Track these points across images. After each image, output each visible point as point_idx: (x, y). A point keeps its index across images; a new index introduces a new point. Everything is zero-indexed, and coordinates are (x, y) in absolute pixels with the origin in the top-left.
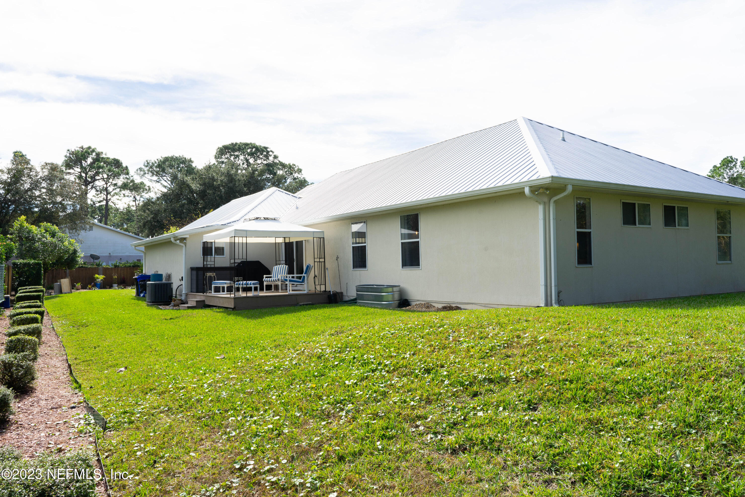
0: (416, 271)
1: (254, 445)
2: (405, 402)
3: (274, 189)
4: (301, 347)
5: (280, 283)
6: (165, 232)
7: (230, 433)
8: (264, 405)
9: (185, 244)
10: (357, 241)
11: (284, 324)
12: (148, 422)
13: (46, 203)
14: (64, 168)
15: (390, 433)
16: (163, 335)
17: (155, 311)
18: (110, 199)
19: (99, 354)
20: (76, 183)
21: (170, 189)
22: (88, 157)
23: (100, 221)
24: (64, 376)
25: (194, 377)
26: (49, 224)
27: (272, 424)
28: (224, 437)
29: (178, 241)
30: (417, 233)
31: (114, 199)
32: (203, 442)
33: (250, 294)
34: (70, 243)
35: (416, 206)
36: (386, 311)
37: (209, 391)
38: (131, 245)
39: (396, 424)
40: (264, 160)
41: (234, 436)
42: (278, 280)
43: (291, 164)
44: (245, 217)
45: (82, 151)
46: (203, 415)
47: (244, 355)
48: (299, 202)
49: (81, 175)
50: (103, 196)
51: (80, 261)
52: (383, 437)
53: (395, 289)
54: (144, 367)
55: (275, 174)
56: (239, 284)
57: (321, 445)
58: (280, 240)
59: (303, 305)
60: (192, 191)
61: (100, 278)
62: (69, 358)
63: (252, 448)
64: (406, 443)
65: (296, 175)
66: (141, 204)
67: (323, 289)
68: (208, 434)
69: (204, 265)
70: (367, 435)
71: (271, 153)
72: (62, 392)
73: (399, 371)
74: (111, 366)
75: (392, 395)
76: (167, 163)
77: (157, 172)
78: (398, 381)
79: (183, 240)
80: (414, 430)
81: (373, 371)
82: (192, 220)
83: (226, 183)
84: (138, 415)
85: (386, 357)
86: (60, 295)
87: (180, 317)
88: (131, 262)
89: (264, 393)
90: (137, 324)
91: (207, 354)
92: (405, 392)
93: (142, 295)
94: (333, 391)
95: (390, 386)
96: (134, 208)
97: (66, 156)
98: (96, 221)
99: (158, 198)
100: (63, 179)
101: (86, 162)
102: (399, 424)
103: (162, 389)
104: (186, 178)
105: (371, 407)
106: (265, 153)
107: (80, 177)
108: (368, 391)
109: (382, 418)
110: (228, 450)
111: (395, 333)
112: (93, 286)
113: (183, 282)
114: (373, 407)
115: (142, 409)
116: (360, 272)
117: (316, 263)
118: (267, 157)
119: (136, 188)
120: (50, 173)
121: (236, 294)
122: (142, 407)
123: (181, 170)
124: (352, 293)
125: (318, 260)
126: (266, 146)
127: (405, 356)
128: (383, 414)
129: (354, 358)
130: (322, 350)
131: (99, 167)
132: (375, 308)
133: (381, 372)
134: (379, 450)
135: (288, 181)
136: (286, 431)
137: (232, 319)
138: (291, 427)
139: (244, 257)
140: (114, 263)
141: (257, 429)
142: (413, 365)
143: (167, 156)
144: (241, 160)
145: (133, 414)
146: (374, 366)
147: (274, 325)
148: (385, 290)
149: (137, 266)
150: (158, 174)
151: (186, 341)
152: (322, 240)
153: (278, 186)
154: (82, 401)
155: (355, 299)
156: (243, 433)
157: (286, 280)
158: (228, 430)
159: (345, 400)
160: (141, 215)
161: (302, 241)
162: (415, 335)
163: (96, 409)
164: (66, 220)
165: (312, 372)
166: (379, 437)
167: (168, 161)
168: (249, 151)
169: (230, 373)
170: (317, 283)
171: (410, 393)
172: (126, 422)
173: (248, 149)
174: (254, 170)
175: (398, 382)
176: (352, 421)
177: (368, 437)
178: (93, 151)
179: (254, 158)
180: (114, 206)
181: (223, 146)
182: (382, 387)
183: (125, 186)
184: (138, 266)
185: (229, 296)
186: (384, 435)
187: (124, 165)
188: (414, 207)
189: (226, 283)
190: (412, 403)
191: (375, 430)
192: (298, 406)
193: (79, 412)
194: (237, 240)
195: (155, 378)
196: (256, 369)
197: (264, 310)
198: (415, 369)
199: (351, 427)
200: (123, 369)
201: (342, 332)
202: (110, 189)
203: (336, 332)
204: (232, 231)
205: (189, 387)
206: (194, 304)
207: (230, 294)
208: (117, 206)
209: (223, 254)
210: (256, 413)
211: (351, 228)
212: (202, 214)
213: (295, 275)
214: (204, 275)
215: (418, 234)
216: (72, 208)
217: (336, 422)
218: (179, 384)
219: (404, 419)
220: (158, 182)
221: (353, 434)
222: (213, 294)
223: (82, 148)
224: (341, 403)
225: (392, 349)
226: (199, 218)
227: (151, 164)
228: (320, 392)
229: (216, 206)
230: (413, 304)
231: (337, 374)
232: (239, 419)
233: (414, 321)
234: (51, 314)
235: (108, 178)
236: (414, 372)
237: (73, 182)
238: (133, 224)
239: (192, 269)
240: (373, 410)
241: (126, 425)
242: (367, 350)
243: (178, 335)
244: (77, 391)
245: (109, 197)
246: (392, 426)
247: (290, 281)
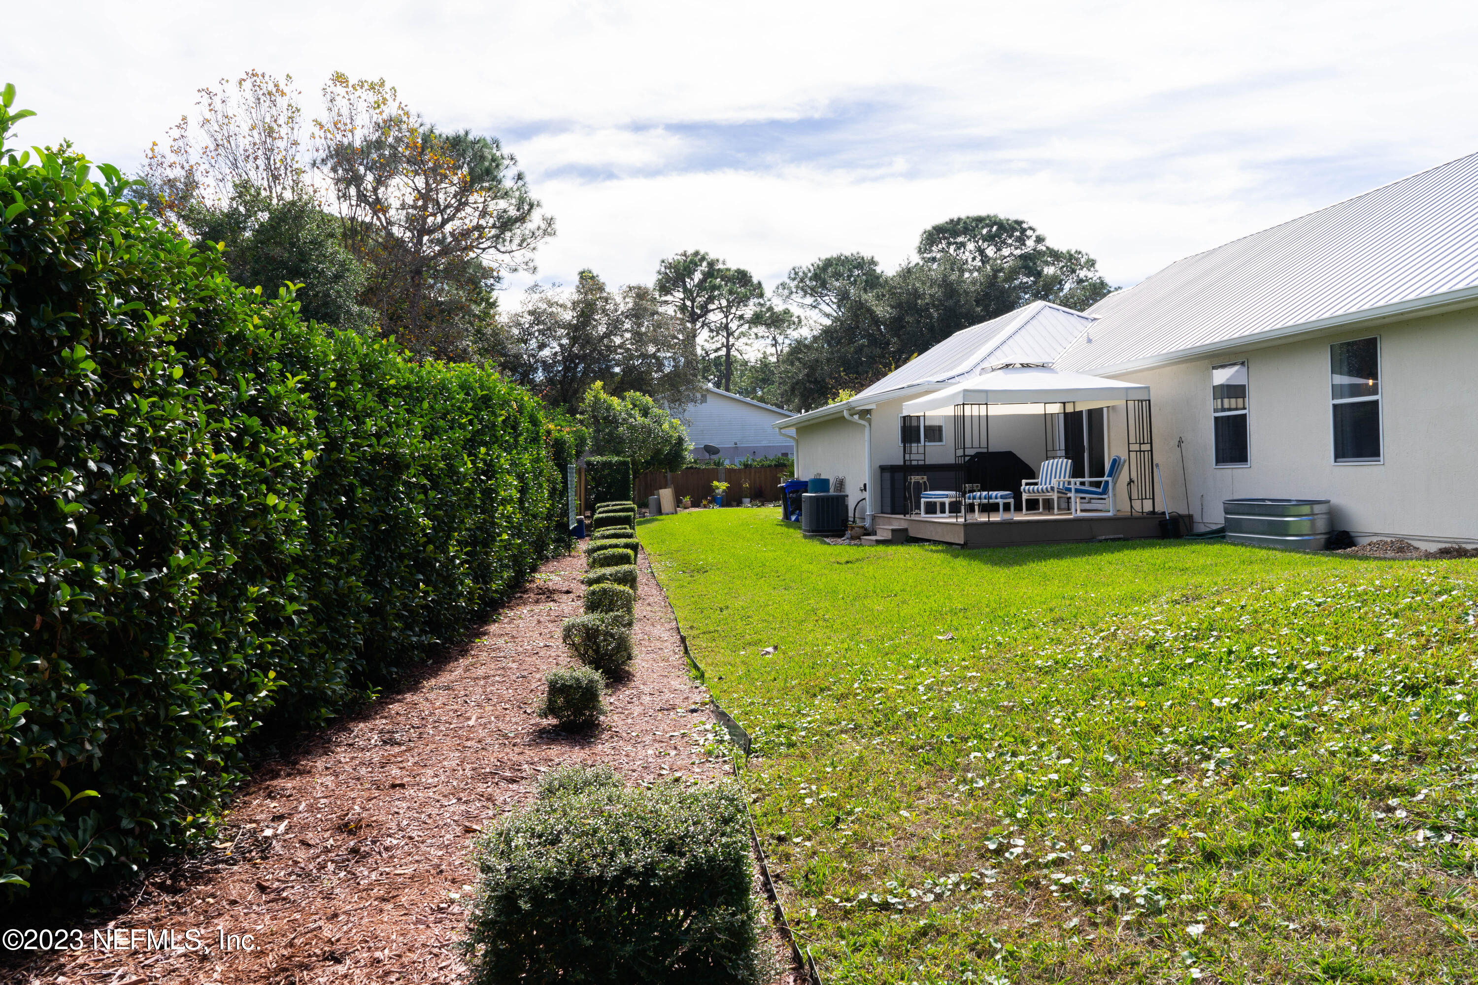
0: (1371, 468)
1: (1023, 810)
2: (1357, 753)
3: (1039, 304)
4: (1108, 624)
5: (1055, 496)
6: (830, 401)
7: (972, 781)
8: (1038, 734)
9: (870, 422)
10: (1226, 406)
11: (1069, 578)
12: (821, 748)
13: (632, 357)
14: (657, 295)
15: (1324, 817)
16: (835, 592)
17: (816, 548)
18: (733, 345)
19: (729, 621)
20: (677, 319)
21: (836, 319)
22: (695, 270)
23: (718, 385)
24: (677, 658)
25: (898, 671)
26: (638, 393)
27: (1057, 772)
28: (961, 788)
29: (856, 417)
30: (1371, 382)
31: (739, 344)
32: (922, 793)
33: (995, 518)
34: (672, 426)
35: (1372, 320)
36: (1296, 556)
37: (929, 700)
38: (773, 427)
39: (1338, 799)
40: (1016, 248)
41: (981, 789)
42: (1052, 489)
43: (1073, 252)
44: (985, 365)
45: (685, 261)
46: (920, 743)
47: (992, 636)
48: (1092, 329)
49: (684, 304)
50: (721, 339)
51: (689, 457)
52: (1306, 824)
53: (1317, 509)
54: (808, 649)
55: (1039, 274)
56: (974, 498)
57: (1163, 825)
58: (1055, 409)
59: (1106, 540)
60: (876, 321)
61: (721, 486)
62: (680, 625)
63: (1019, 815)
64: (1363, 842)
65: (1082, 274)
66: (786, 350)
67: (1148, 506)
68: (932, 780)
69: (905, 461)
70: (1268, 815)
71: (1029, 233)
72: (675, 684)
73: (1338, 686)
74: (750, 644)
75: (1325, 737)
76: (830, 270)
77: (812, 289)
78: (1337, 707)
79: (865, 413)
80: (1382, 815)
81: (1276, 682)
82: (878, 376)
83: (940, 301)
84: (803, 733)
85: (1307, 654)
86: (659, 517)
87: (863, 559)
88: (772, 457)
89: (1037, 711)
90: (789, 570)
91: (920, 629)
92: (1357, 732)
93: (793, 518)
94: (1184, 718)
95: (1319, 716)
96: (773, 359)
97: (659, 272)
98: (710, 385)
99: (815, 338)
100: (657, 313)
101: (692, 279)
102: (1344, 800)
103: (841, 690)
104: (864, 297)
105: (1274, 758)
106: (1017, 234)
107: (683, 308)
108: (1267, 724)
109: (1300, 782)
110: (972, 814)
111: (1325, 602)
112: (710, 502)
113: (867, 495)
114: (1279, 759)
115: (810, 723)
116: (1233, 472)
117: (1133, 455)
118: (1022, 241)
119: (777, 321)
120: (635, 303)
121: (969, 516)
122: (809, 719)
123: (855, 281)
124: (1216, 517)
125: (1137, 447)
126: (1020, 218)
127: (1355, 655)
128: (1304, 775)
129: (1230, 652)
130: (1157, 633)
131: (714, 288)
132: (1269, 549)
133: (1294, 685)
134: (1298, 850)
135: (1067, 287)
136: (1086, 788)
137: (961, 565)
138: (1098, 782)
139: (984, 444)
140: (743, 459)
141: (1027, 778)
142: (1374, 675)
143: (829, 256)
144: (968, 253)
145: (794, 730)
146: (1278, 672)
147: (1045, 578)
148: (1294, 510)
149: (783, 465)
150: (813, 292)
151: (878, 605)
152: (1145, 407)
153: (1045, 298)
154: (707, 700)
155: (1222, 530)
156: (998, 785)
157: (1070, 490)
158: (970, 775)
159: (1213, 737)
160: (787, 371)
161: (1101, 409)
162: (1377, 609)
163: (732, 716)
164: (663, 386)
165: (1135, 676)
166: (1298, 822)
167: (831, 265)
168: (985, 231)
169: (967, 668)
170: (1135, 495)
171: (1369, 736)
172: (782, 744)
173: (983, 228)
174: (996, 271)
175: (1337, 709)
176: (1230, 784)
177: (1272, 821)
178: (703, 259)
179: (995, 246)
180: (739, 356)
181: (934, 228)
182: (1299, 718)
183: (757, 320)
184: (785, 465)
185: (954, 520)
186: (1307, 819)
187: (755, 281)
188: (1366, 324)
189: (947, 496)
190: (1376, 757)
191: (1286, 808)
192: (1109, 742)
193: (704, 719)
194: (968, 410)
195: (828, 669)
196: (1017, 664)
197: (1025, 550)
198: (1380, 684)
199: (1230, 795)
200: (770, 649)
201: (1198, 598)
202: (733, 326)
203: (1184, 596)
204: (959, 393)
205: (891, 690)
206: (888, 536)
207: (957, 517)
208: (746, 357)
209: (940, 440)
210: (1022, 748)
211: (1211, 377)
212: (896, 363)
213: (1087, 479)
214: (905, 480)
215: (1376, 386)
216: (672, 363)
217: (1195, 782)
218: (872, 682)
219: (1357, 791)
220: (815, 307)
221: (1235, 810)
222: (923, 516)
223: (685, 255)
224: (1204, 743)
225: (1321, 638)
226: (890, 370)
227: (801, 274)
228: (1155, 717)
229: (923, 348)
230: (1364, 541)
231: (1191, 684)
232: (990, 756)
233: (1372, 579)
234: (648, 550)
235: (729, 306)
236: (1376, 691)
237: (672, 318)
238: (772, 388)
239: (883, 469)
240: (1279, 765)
241: (783, 750)
242: (1258, 637)
243: (863, 593)
244: (698, 683)
245: (732, 340)
246: (1329, 802)
247: (1077, 491)
